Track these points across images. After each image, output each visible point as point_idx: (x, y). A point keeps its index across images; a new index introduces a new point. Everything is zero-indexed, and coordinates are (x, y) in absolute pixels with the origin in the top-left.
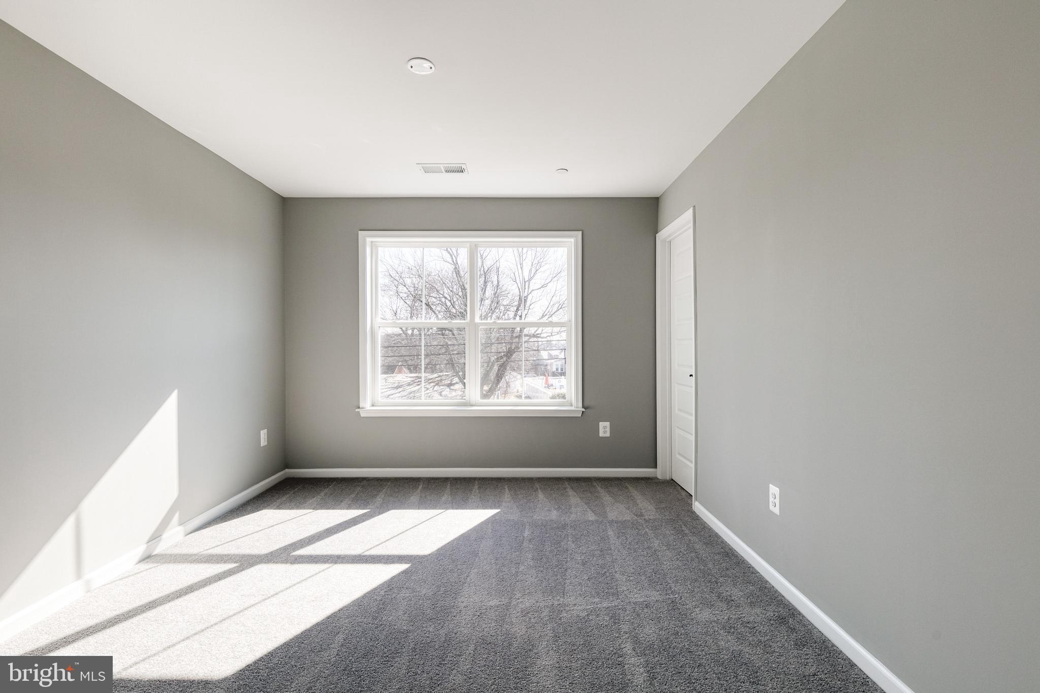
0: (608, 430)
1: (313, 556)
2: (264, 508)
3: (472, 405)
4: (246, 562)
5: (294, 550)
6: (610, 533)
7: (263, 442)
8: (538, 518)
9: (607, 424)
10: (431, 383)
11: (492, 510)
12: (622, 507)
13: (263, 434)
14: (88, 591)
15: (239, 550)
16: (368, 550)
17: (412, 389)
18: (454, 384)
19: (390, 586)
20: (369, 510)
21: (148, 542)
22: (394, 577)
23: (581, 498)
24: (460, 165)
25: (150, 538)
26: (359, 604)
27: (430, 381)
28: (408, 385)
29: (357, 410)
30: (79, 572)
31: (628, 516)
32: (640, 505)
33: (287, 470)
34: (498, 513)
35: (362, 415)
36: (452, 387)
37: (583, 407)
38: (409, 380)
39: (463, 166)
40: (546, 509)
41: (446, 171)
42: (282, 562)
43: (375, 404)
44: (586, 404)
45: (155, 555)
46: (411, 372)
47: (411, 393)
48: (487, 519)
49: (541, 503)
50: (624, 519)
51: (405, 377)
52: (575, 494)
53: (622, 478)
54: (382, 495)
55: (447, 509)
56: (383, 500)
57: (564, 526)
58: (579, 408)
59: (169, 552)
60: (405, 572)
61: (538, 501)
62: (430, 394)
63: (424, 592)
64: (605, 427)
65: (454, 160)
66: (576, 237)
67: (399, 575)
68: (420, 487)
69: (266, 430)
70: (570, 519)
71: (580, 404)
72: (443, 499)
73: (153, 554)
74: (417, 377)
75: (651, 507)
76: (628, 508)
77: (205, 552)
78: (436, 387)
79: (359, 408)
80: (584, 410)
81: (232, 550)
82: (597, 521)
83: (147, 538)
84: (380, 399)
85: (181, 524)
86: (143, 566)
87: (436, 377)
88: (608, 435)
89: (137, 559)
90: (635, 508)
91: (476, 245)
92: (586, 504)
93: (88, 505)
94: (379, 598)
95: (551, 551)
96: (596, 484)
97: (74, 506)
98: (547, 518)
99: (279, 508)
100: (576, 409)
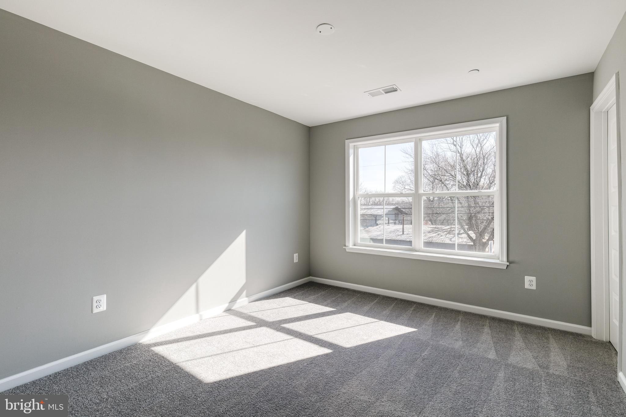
0: (534, 283)
1: (290, 329)
2: (289, 296)
3: (416, 251)
4: (261, 323)
5: (284, 324)
6: (501, 375)
7: (296, 260)
8: (442, 344)
9: (534, 279)
10: (444, 232)
11: (411, 328)
12: (529, 354)
13: (296, 256)
14: (201, 320)
15: (262, 317)
16: (317, 334)
17: (431, 235)
18: (462, 234)
19: (312, 361)
20: (335, 309)
21: (229, 303)
22: (319, 356)
23: (493, 337)
24: (392, 86)
25: (231, 301)
26: (289, 367)
27: (444, 231)
28: (429, 233)
29: (344, 247)
30: (197, 310)
31: (531, 365)
32: (552, 358)
33: (311, 277)
34: (414, 332)
35: (347, 251)
36: (460, 236)
37: (508, 261)
38: (430, 229)
39: (395, 87)
40: (454, 338)
41: (386, 93)
42: (274, 329)
43: (356, 245)
44: (511, 259)
45: (232, 310)
46: (432, 224)
47: (430, 237)
48: (403, 334)
49: (454, 333)
50: (524, 366)
51: (427, 227)
52: (490, 332)
53: (548, 328)
54: (349, 301)
55: (381, 320)
56: (348, 305)
57: (460, 357)
58: (503, 261)
59: (237, 310)
60: (327, 355)
61: (453, 330)
62: (443, 239)
63: (327, 373)
64: (531, 281)
65: (388, 84)
66: (500, 122)
67: (322, 356)
68: (376, 301)
69: (297, 254)
70: (470, 352)
71: (505, 259)
72: (384, 312)
73: (232, 309)
74: (435, 227)
75: (564, 364)
76: (535, 358)
77: (249, 314)
78: (448, 235)
79: (345, 246)
80: (508, 264)
81: (260, 315)
82: (494, 360)
83: (229, 300)
84: (359, 242)
85: (247, 297)
86: (225, 314)
87: (448, 229)
88: (534, 287)
89: (223, 310)
90: (544, 359)
91: (419, 139)
92: (494, 343)
93: (202, 280)
94: (301, 367)
95: (434, 374)
96: (516, 328)
97: (196, 280)
98: (450, 346)
99: (294, 298)
100: (501, 262)
